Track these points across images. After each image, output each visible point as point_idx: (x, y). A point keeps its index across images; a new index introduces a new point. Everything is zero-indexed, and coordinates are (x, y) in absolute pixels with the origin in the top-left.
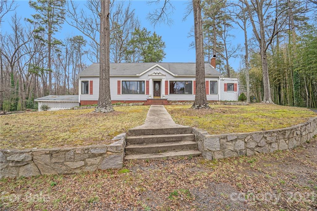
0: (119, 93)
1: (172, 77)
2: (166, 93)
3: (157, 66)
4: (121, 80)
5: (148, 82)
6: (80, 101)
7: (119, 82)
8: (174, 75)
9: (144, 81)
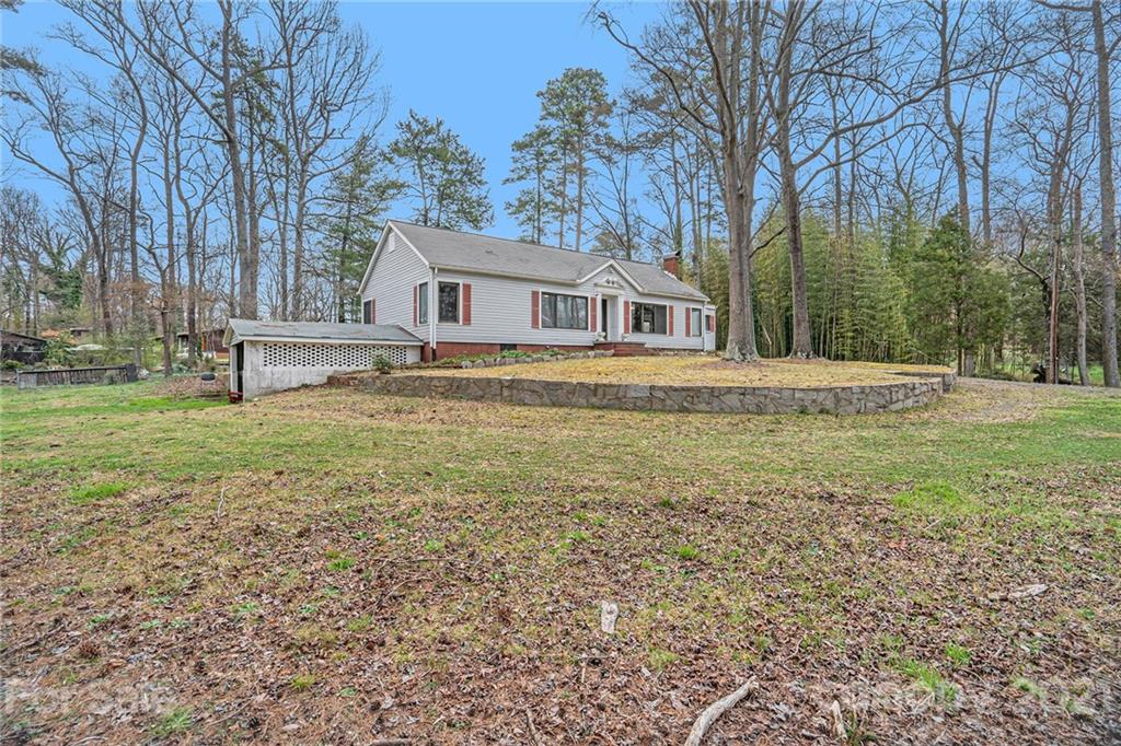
0: (535, 323)
1: (636, 295)
2: (626, 330)
3: (611, 266)
4: (541, 289)
5: (594, 300)
6: (437, 343)
7: (535, 294)
8: (640, 289)
9: (587, 298)
